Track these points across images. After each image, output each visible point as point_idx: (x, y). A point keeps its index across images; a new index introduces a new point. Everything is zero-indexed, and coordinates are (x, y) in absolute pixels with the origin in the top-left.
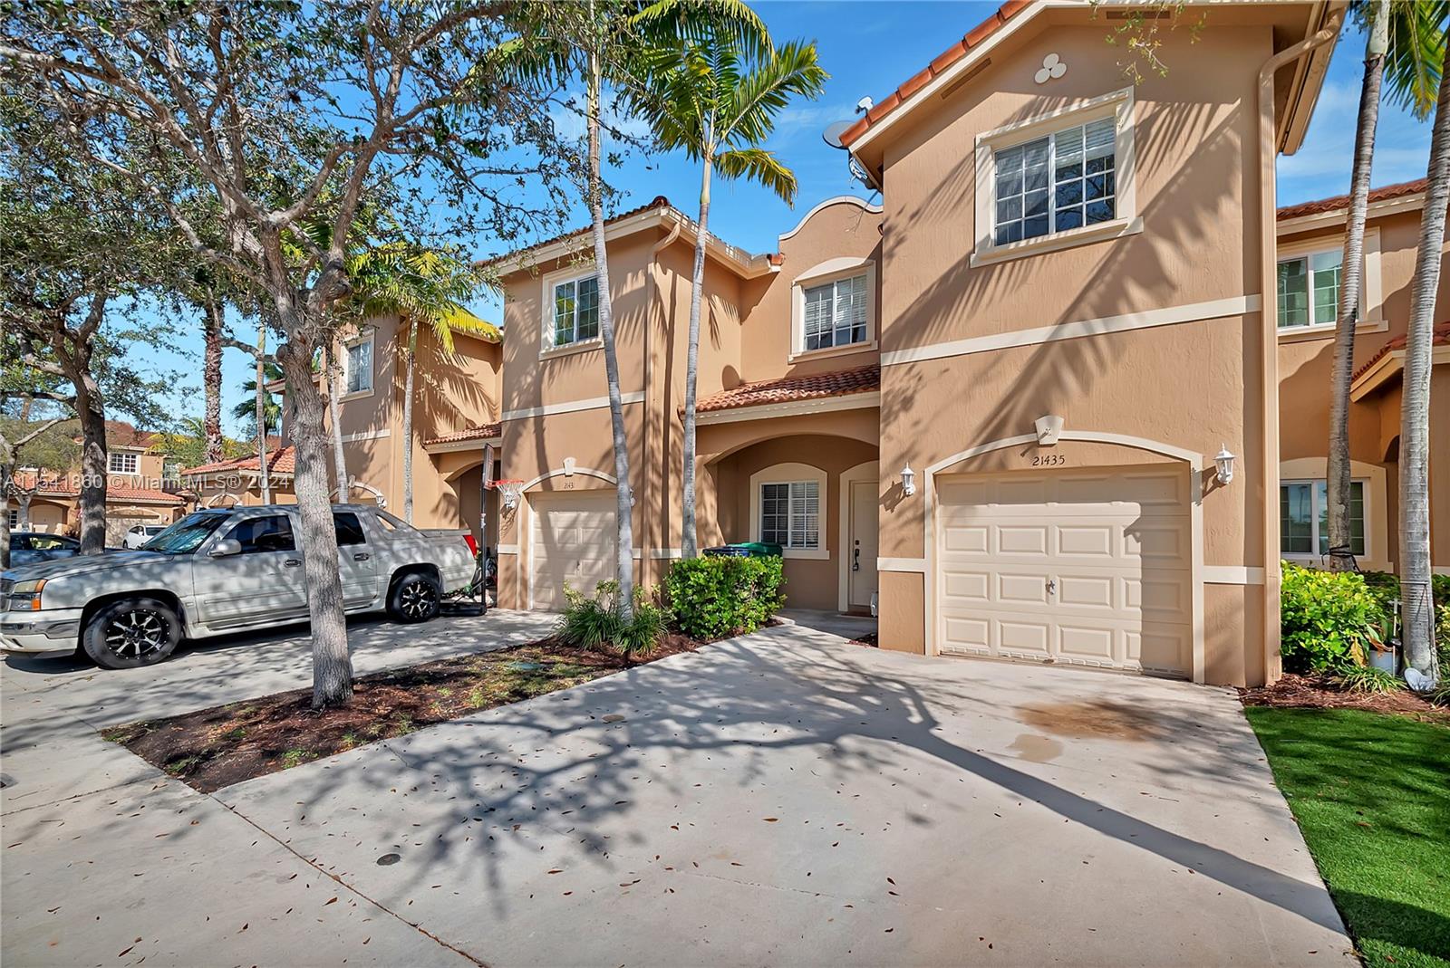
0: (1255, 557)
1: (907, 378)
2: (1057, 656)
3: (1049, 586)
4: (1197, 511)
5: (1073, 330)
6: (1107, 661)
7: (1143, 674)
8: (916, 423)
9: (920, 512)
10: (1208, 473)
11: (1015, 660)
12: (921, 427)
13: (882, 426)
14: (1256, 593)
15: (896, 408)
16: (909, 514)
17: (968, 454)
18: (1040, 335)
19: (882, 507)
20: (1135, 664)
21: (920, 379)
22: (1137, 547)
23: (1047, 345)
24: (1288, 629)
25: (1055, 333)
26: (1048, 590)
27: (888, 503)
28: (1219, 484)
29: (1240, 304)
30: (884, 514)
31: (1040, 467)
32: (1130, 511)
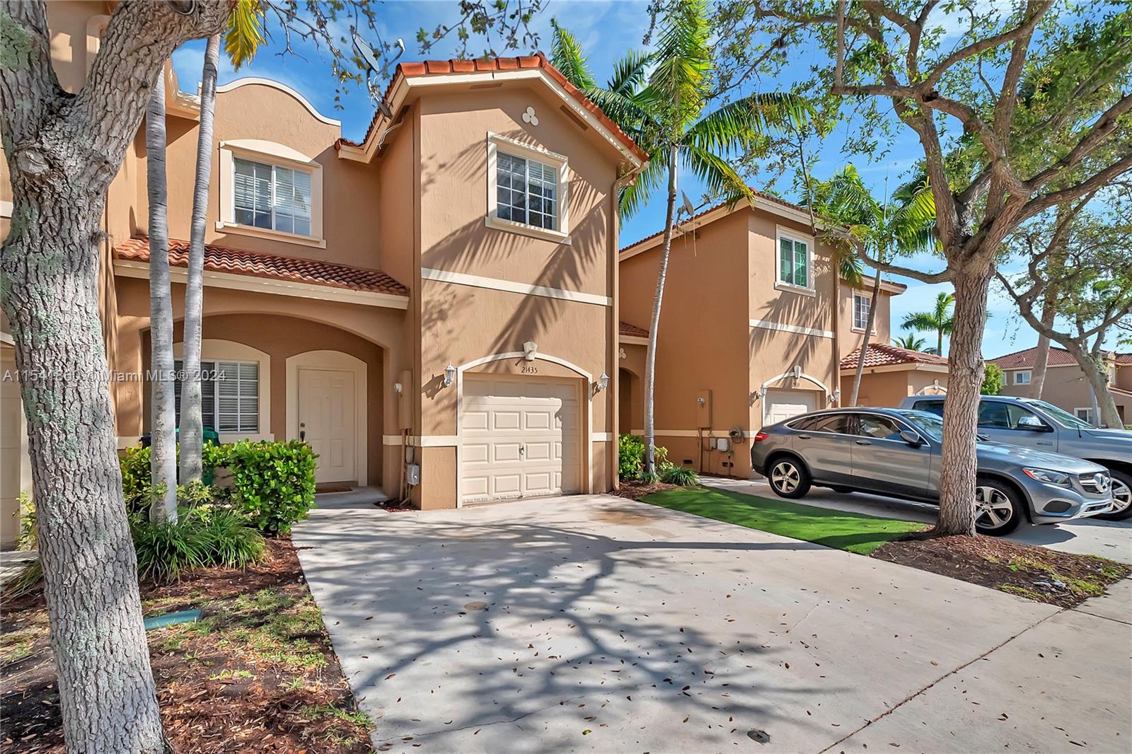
0: (609, 429)
1: (445, 293)
2: (525, 493)
3: (521, 449)
4: (590, 404)
5: (541, 291)
6: (547, 491)
7: (563, 495)
8: (450, 332)
9: (453, 401)
10: (595, 384)
11: (504, 500)
12: (454, 335)
13: (423, 329)
14: (610, 444)
15: (435, 316)
16: (446, 402)
17: (489, 359)
18: (526, 288)
19: (423, 395)
20: (558, 490)
21: (455, 296)
22: (560, 424)
23: (529, 296)
24: (621, 461)
25: (534, 289)
26: (520, 452)
27: (429, 391)
28: (598, 391)
29: (604, 300)
30: (426, 401)
31: (525, 374)
32: (556, 403)
